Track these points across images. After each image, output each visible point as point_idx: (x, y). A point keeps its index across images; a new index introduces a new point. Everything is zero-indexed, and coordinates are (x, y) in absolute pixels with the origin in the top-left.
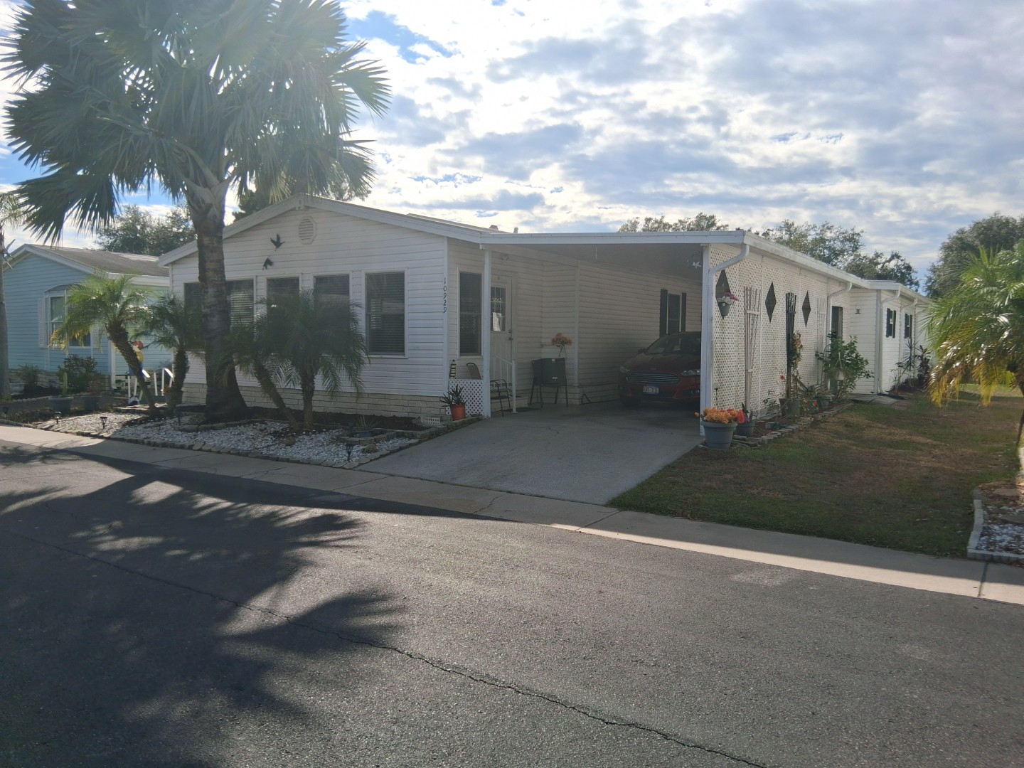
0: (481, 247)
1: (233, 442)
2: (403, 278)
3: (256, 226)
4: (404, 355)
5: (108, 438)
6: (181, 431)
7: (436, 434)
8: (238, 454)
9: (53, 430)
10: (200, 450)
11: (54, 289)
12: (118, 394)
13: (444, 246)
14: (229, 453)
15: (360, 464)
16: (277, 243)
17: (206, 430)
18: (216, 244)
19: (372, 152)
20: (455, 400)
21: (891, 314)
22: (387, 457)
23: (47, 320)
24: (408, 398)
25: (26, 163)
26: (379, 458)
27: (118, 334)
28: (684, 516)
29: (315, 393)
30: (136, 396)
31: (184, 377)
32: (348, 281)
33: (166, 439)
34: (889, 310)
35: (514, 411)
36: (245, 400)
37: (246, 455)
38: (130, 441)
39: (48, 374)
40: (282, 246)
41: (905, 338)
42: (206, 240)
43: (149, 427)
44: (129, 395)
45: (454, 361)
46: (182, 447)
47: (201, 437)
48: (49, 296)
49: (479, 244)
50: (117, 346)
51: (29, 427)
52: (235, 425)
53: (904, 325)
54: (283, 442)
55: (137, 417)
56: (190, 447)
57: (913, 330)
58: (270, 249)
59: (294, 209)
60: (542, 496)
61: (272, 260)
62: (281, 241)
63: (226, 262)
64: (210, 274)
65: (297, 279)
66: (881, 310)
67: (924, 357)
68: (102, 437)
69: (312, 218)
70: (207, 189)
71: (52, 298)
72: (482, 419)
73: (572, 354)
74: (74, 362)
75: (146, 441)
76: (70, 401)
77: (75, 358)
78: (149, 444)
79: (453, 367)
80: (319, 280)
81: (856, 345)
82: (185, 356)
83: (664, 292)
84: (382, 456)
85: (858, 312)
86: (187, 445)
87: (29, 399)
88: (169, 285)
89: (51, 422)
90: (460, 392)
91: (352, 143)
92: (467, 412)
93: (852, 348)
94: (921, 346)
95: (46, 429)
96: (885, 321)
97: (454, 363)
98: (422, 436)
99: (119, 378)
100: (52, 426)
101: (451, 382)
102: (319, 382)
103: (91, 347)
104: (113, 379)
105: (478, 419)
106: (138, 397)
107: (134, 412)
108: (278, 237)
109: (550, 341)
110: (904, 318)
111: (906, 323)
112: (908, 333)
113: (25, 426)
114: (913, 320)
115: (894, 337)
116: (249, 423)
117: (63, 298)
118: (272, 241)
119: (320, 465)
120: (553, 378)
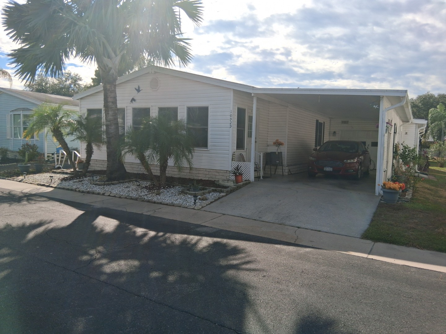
0: (252, 95)
1: (126, 192)
2: (208, 110)
3: (127, 81)
4: (207, 149)
5: (55, 188)
6: (95, 185)
7: (232, 191)
8: (132, 199)
9: (23, 182)
10: (109, 196)
11: (15, 110)
12: (49, 163)
13: (231, 94)
14: (126, 198)
15: (202, 207)
16: (138, 90)
17: (108, 185)
18: (113, 89)
19: (190, 45)
20: (237, 173)
22: (214, 203)
23: (11, 125)
24: (209, 170)
25: (14, 40)
26: (210, 203)
27: (57, 133)
28: (414, 246)
29: (168, 167)
30: (60, 164)
31: (91, 156)
32: (177, 110)
33: (88, 189)
35: (261, 178)
36: (126, 169)
37: (136, 199)
38: (68, 189)
39: (12, 152)
40: (141, 92)
42: (108, 86)
43: (76, 182)
44: (56, 164)
45: (234, 152)
46: (99, 194)
47: (107, 188)
48: (12, 113)
49: (251, 93)
50: (57, 139)
51: (10, 180)
52: (123, 183)
54: (154, 193)
55: (66, 176)
56: (103, 194)
58: (134, 94)
59: (148, 73)
60: (320, 231)
61: (135, 99)
62: (140, 89)
63: (118, 98)
64: (110, 104)
65: (149, 109)
66: (417, 133)
68: (52, 187)
69: (157, 78)
70: (109, 60)
71: (14, 114)
72: (250, 183)
73: (284, 150)
74: (27, 147)
75: (77, 190)
76: (29, 166)
77: (27, 145)
78: (79, 191)
79: (234, 155)
80: (161, 110)
82: (91, 146)
83: (317, 121)
84: (211, 202)
85: (406, 133)
86: (102, 193)
87: (5, 165)
88: (79, 111)
89: (21, 178)
90: (240, 168)
91: (181, 40)
92: (243, 179)
95: (20, 181)
97: (234, 153)
98: (227, 192)
99: (49, 155)
100: (22, 180)
101: (233, 163)
102: (171, 162)
103: (34, 139)
104: (46, 155)
105: (248, 183)
106: (61, 165)
107: (63, 173)
108: (139, 87)
109: (272, 143)
113: (7, 179)
116: (130, 181)
117: (20, 114)
118: (136, 89)
119: (180, 207)
120: (277, 162)
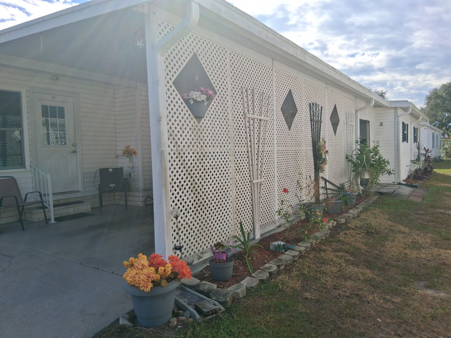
21: (405, 126)
34: (403, 123)
35: (52, 221)
41: (414, 142)
53: (413, 134)
57: (418, 137)
66: (398, 123)
67: (427, 155)
81: (379, 148)
85: (381, 124)
93: (376, 151)
94: (424, 148)
96: (401, 131)
110: (413, 129)
111: (415, 133)
112: (415, 139)
114: (418, 131)
115: (407, 142)
120: (111, 185)
